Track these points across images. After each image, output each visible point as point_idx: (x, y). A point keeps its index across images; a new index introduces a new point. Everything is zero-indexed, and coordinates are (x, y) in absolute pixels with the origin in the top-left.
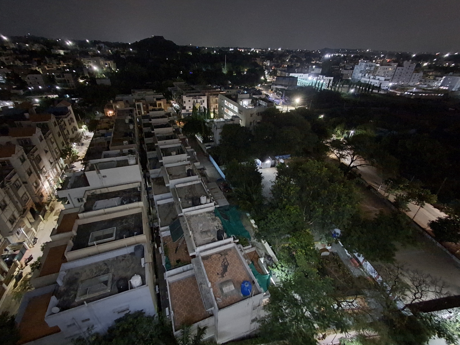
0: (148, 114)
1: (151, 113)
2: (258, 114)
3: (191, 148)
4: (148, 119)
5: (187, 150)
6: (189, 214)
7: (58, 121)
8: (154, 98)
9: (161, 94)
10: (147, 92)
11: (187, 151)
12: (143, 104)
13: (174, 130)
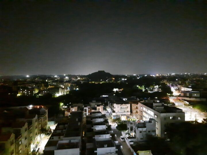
4: (90, 119)
7: (38, 119)
8: (96, 105)
9: (100, 102)
11: (115, 145)
12: (88, 109)
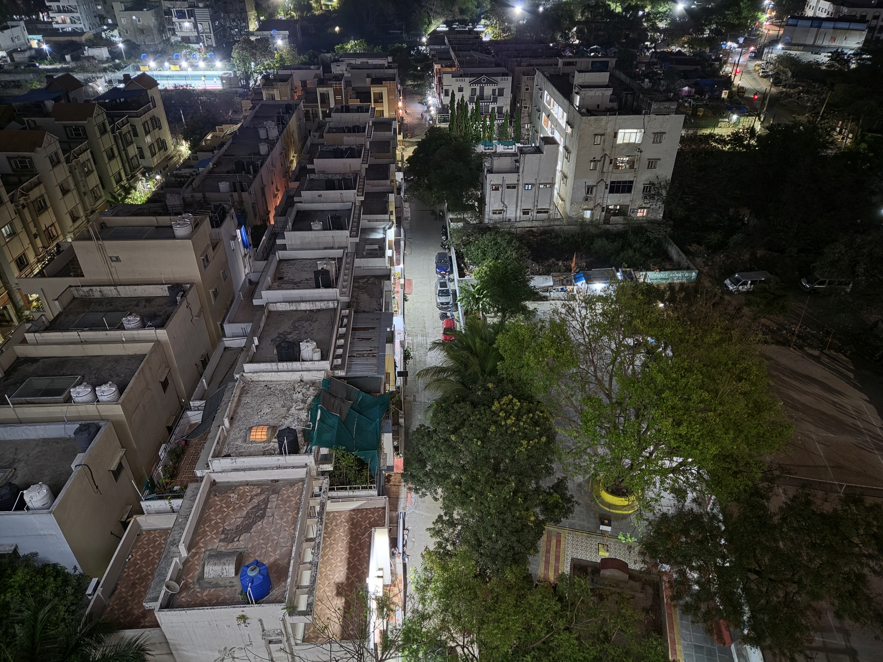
0: (327, 119)
6: (255, 377)
11: (358, 226)
12: (337, 92)
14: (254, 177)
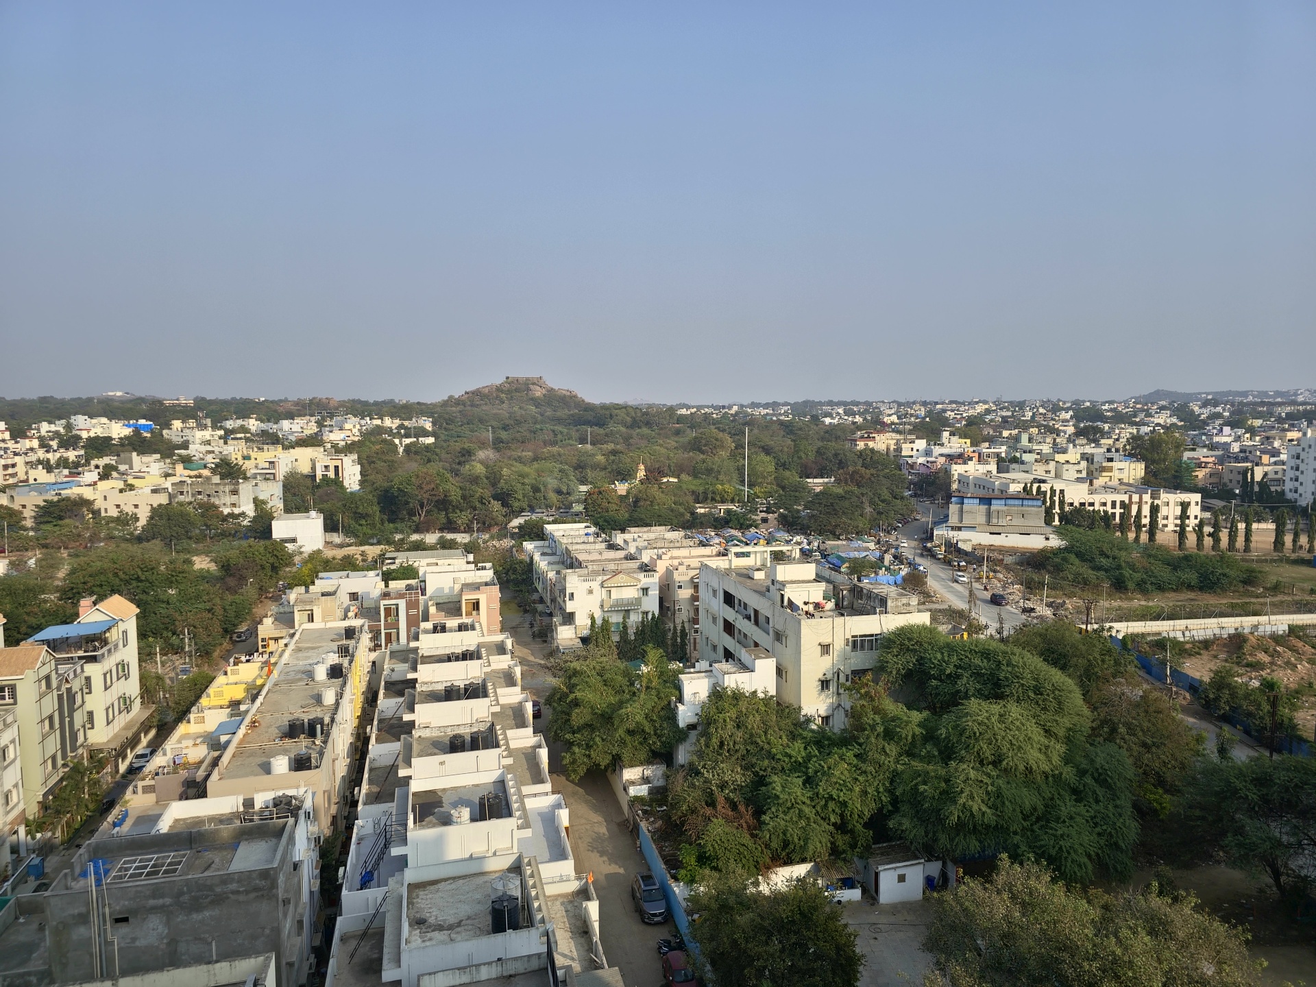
0: (413, 644)
1: (429, 644)
2: (855, 643)
3: (553, 792)
4: (405, 666)
5: (526, 800)
8: (457, 580)
9: (484, 568)
10: (440, 562)
11: (523, 808)
12: (409, 606)
13: (497, 709)
14: (325, 742)
